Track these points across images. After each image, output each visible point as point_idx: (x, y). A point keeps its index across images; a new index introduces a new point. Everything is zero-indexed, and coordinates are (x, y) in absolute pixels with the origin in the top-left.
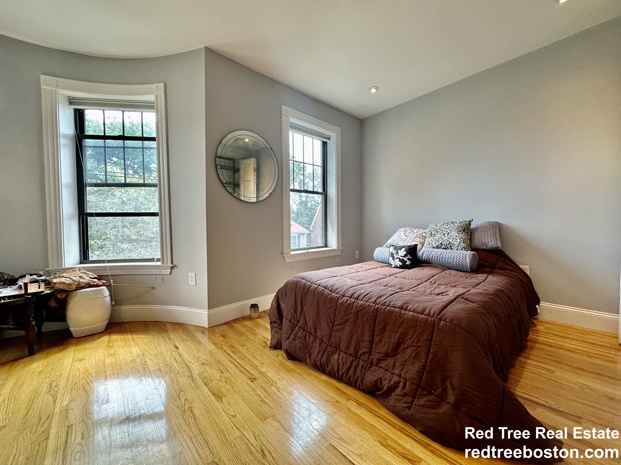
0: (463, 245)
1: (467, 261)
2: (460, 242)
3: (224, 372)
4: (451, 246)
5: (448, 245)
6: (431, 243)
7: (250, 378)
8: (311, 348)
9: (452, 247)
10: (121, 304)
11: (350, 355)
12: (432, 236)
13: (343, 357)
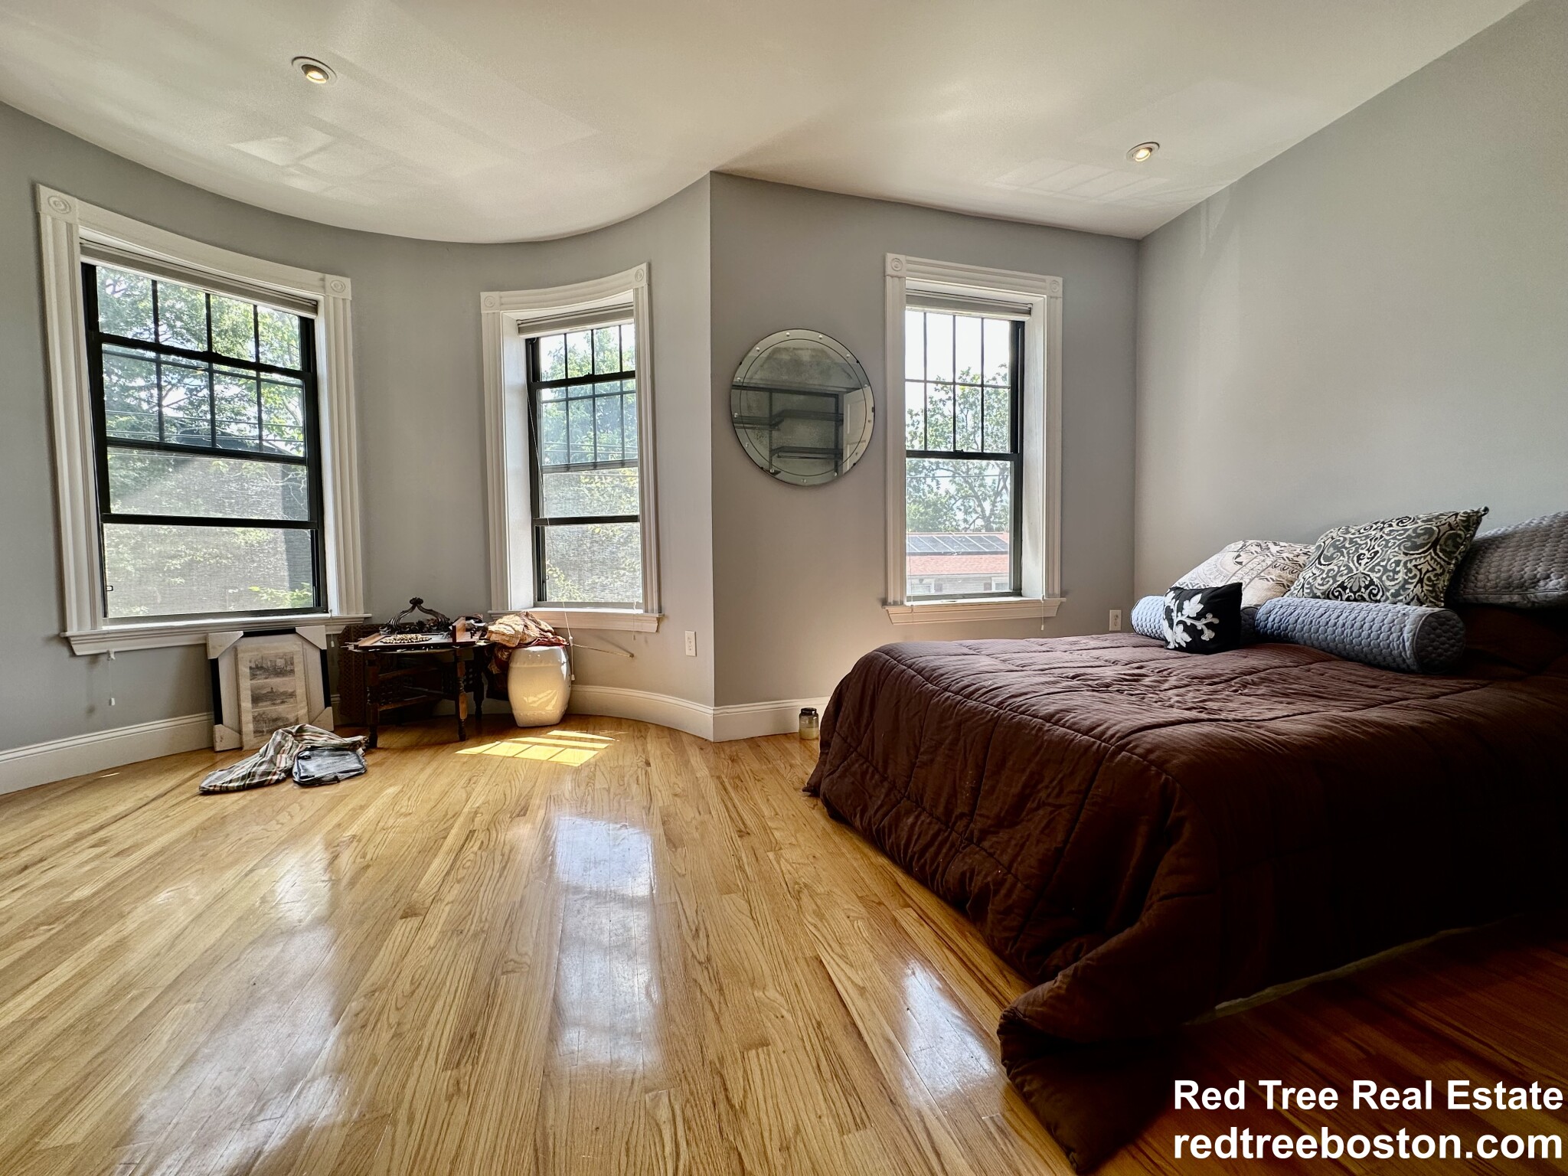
0: (1413, 589)
1: (1405, 635)
2: (1406, 582)
3: (702, 813)
4: (1375, 592)
5: (1363, 590)
6: (1309, 583)
7: (740, 831)
8: (870, 797)
9: (1378, 597)
10: (587, 683)
11: (938, 819)
12: (1320, 563)
13: (923, 822)
